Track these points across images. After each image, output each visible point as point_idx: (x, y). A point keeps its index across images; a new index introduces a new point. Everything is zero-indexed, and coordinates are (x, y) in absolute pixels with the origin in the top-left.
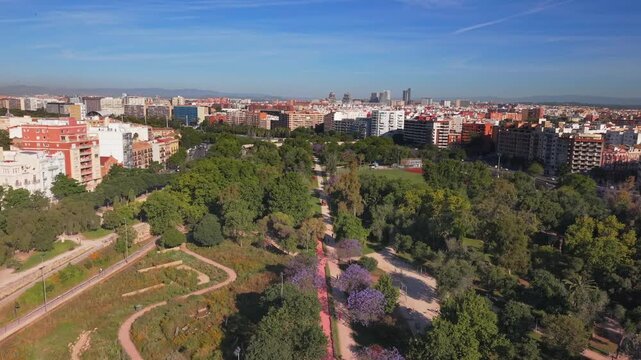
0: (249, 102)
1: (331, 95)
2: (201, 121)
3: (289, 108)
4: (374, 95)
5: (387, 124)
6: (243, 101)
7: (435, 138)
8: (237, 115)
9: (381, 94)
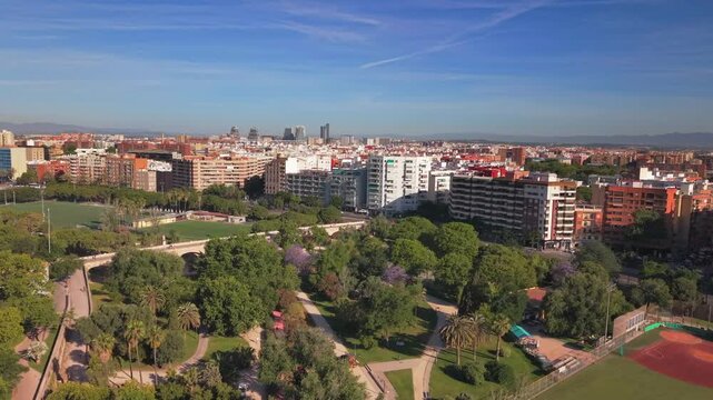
0: (122, 138)
1: (233, 130)
2: (17, 175)
3: (183, 149)
4: (288, 130)
5: (399, 182)
6: (112, 138)
7: (549, 219)
8: (90, 163)
9: (297, 130)
